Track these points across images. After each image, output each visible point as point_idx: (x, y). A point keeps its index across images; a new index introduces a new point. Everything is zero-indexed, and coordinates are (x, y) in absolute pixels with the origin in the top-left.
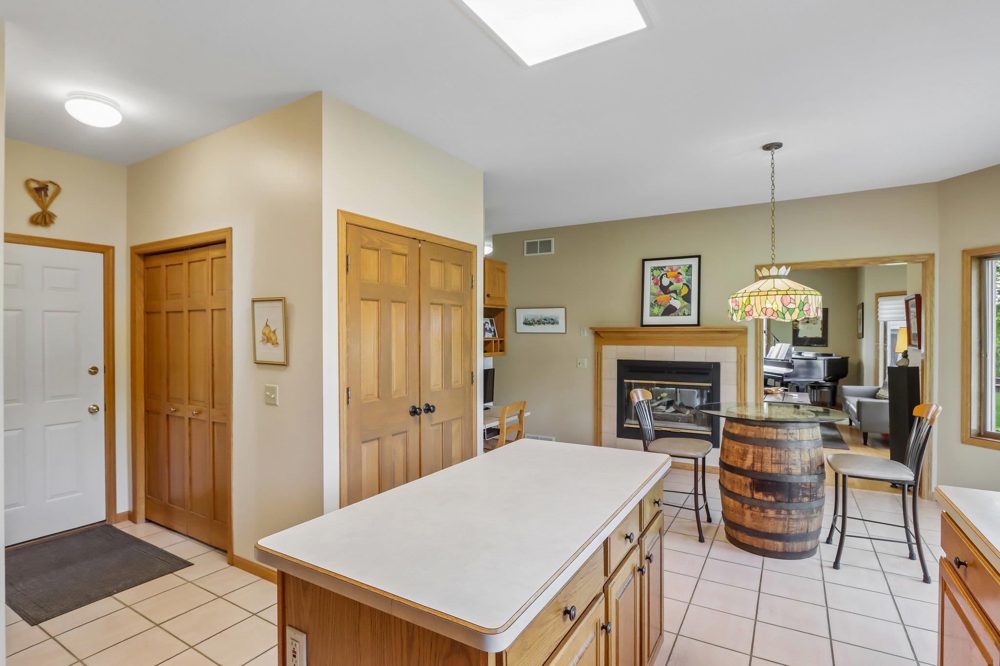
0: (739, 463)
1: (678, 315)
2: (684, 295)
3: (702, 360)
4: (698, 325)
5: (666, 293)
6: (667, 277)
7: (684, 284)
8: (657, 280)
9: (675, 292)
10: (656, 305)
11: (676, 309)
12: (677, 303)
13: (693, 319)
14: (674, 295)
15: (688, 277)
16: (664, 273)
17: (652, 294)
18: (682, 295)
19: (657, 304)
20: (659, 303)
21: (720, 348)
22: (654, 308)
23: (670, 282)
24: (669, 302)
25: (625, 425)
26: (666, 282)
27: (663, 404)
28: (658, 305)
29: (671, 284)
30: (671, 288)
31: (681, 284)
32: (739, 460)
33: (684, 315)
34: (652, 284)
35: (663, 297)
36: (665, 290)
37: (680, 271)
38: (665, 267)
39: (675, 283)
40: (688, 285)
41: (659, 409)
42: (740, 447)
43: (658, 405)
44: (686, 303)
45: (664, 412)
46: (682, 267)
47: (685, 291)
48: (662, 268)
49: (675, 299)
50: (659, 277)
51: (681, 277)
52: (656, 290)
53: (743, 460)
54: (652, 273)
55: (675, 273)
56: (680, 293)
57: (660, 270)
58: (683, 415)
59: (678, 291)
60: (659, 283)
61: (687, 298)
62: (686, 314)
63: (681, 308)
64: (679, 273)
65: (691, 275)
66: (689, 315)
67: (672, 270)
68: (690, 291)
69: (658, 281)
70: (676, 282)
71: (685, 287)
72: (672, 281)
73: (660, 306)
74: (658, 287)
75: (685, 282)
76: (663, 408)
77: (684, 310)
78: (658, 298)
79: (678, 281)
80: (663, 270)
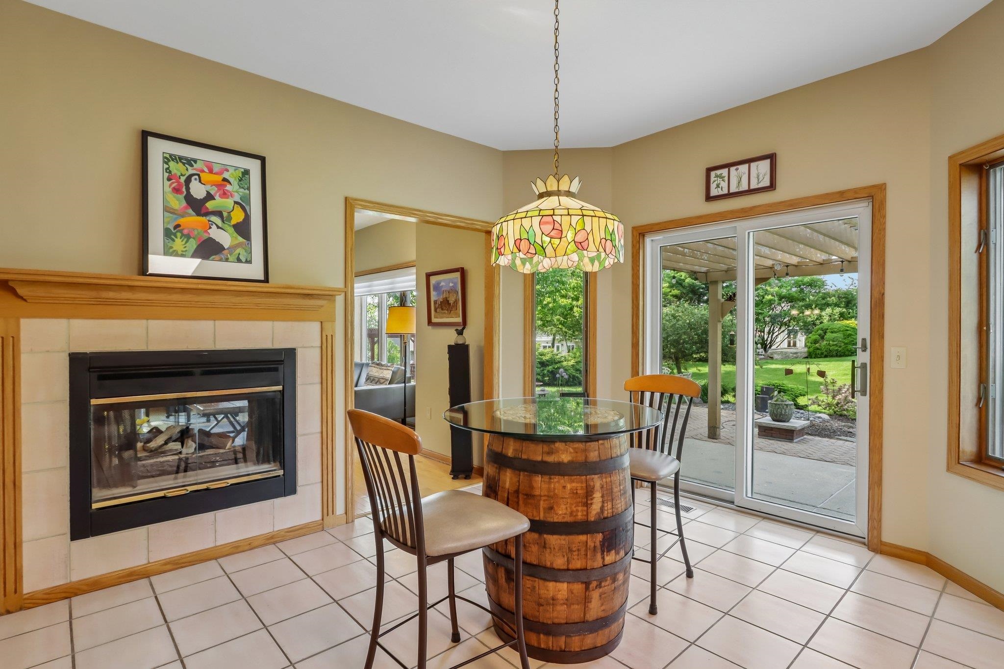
0: (580, 514)
1: (227, 260)
2: (238, 224)
3: (267, 345)
4: (266, 280)
5: (199, 214)
6: (200, 181)
7: (236, 203)
8: (180, 184)
9: (219, 214)
10: (179, 235)
11: (224, 249)
12: (225, 237)
13: (255, 270)
14: (215, 219)
15: (242, 190)
16: (195, 172)
17: (167, 209)
18: (234, 222)
19: (181, 232)
20: (185, 232)
21: (296, 324)
22: (174, 240)
23: (208, 193)
24: (206, 232)
25: (95, 506)
26: (198, 190)
27: (174, 438)
28: (183, 235)
29: (210, 197)
30: (210, 205)
31: (229, 203)
32: (580, 508)
33: (239, 260)
34: (168, 189)
35: (192, 220)
36: (197, 206)
37: (226, 175)
38: (195, 161)
39: (217, 197)
40: (243, 205)
41: (171, 450)
42: (579, 485)
43: (166, 443)
44: (241, 239)
45: (180, 453)
46: (231, 170)
47: (238, 216)
48: (190, 162)
49: (218, 227)
50: (183, 179)
51: (228, 187)
52: (178, 202)
53: (587, 505)
54: (166, 166)
55: (219, 178)
56: (229, 218)
57: (184, 164)
58: (221, 451)
59: (225, 214)
60: (184, 190)
61: (243, 229)
62: (243, 259)
63: (232, 248)
64: (225, 180)
65: (249, 189)
66: (249, 262)
67: (211, 171)
68: (247, 218)
69: (182, 187)
70: (220, 196)
71: (238, 209)
72: (212, 192)
73: (188, 237)
74: (181, 197)
75: (238, 199)
76: (175, 447)
77: (238, 251)
78: (182, 221)
79: (225, 195)
80: (192, 166)
